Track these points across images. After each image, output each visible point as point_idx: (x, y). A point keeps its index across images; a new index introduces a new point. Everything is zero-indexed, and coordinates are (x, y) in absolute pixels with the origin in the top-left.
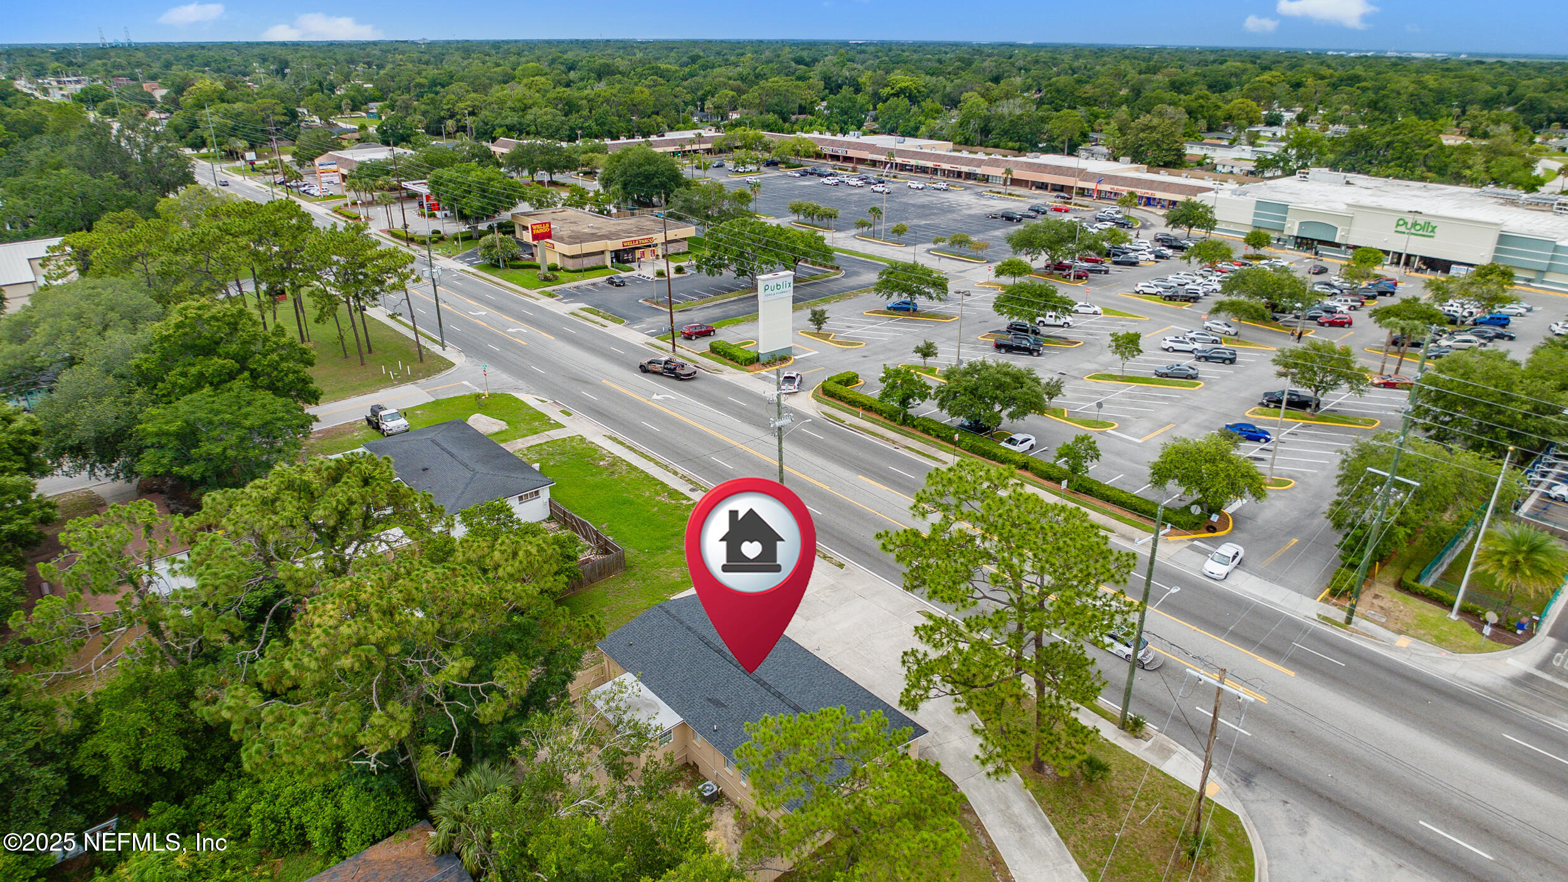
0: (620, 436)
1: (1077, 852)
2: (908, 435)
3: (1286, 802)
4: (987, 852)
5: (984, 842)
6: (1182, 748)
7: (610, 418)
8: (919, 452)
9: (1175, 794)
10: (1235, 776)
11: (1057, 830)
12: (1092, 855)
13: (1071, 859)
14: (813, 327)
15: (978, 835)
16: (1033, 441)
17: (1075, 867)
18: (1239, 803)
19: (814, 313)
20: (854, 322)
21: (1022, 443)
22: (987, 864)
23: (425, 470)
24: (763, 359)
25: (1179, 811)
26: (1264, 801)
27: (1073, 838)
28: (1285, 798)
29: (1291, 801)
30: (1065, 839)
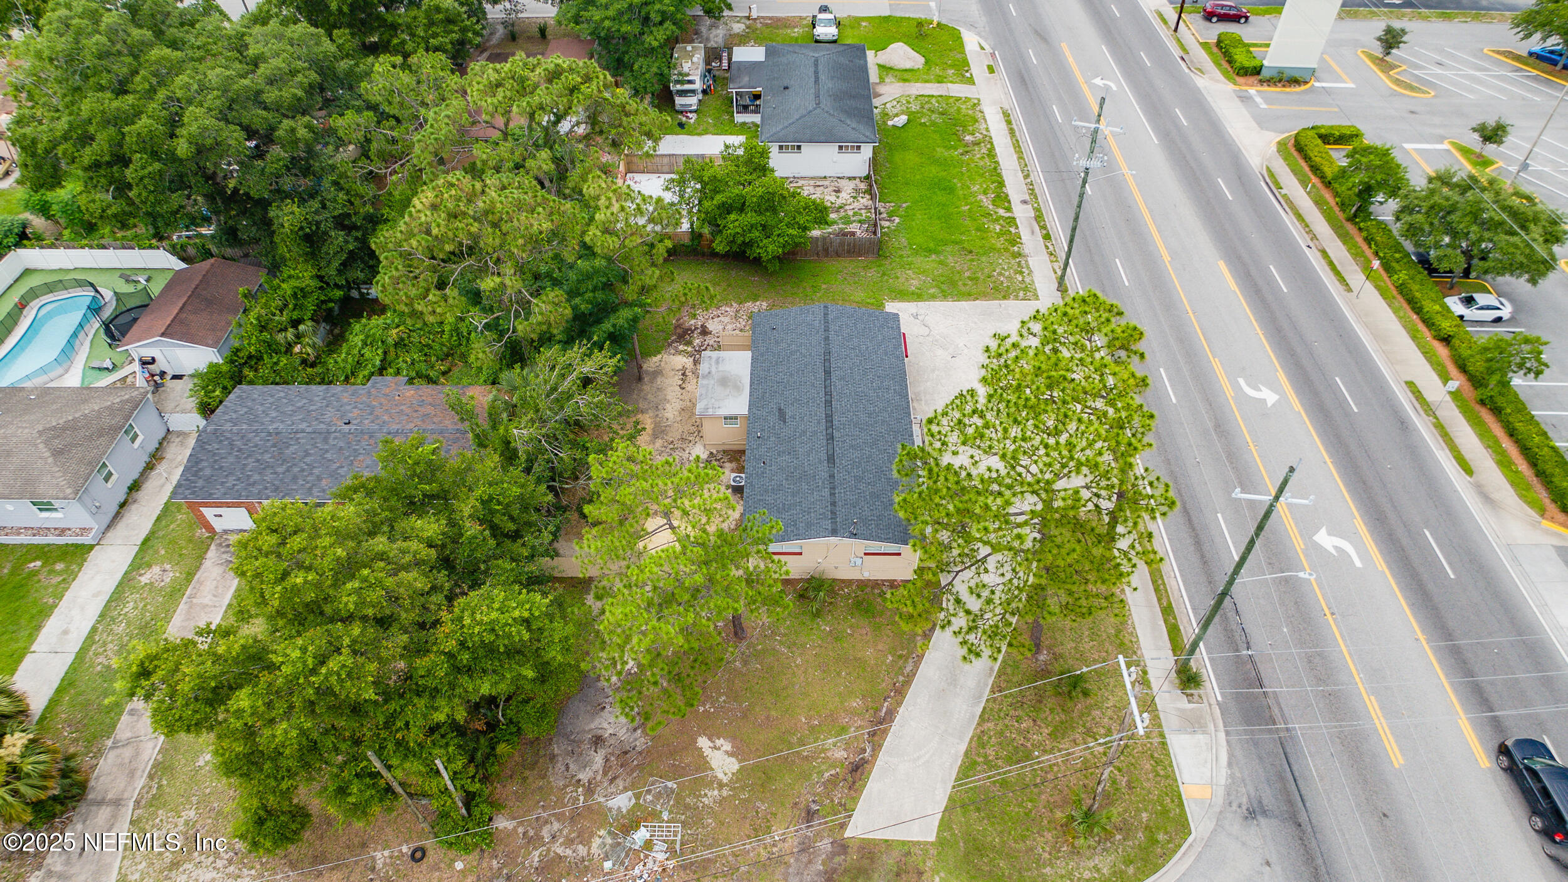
0: (1018, 116)
1: (979, 737)
2: (1344, 237)
3: (1268, 864)
4: (901, 678)
5: (909, 668)
6: (1222, 735)
7: (1027, 89)
8: (1331, 264)
9: (1148, 766)
10: (1244, 800)
11: (984, 708)
12: (991, 753)
13: (967, 740)
14: (1378, 50)
15: (911, 661)
16: (1506, 312)
17: (963, 747)
18: (1211, 826)
19: (1389, 31)
20: (1453, 57)
21: (1482, 308)
22: (890, 687)
23: (786, 88)
24: (1265, 74)
25: (1129, 783)
26: (1244, 844)
27: (991, 725)
28: (1273, 859)
29: (1277, 868)
30: (983, 719)
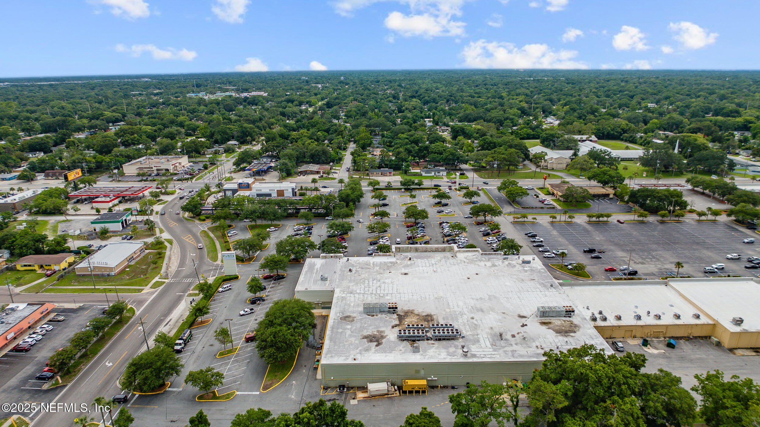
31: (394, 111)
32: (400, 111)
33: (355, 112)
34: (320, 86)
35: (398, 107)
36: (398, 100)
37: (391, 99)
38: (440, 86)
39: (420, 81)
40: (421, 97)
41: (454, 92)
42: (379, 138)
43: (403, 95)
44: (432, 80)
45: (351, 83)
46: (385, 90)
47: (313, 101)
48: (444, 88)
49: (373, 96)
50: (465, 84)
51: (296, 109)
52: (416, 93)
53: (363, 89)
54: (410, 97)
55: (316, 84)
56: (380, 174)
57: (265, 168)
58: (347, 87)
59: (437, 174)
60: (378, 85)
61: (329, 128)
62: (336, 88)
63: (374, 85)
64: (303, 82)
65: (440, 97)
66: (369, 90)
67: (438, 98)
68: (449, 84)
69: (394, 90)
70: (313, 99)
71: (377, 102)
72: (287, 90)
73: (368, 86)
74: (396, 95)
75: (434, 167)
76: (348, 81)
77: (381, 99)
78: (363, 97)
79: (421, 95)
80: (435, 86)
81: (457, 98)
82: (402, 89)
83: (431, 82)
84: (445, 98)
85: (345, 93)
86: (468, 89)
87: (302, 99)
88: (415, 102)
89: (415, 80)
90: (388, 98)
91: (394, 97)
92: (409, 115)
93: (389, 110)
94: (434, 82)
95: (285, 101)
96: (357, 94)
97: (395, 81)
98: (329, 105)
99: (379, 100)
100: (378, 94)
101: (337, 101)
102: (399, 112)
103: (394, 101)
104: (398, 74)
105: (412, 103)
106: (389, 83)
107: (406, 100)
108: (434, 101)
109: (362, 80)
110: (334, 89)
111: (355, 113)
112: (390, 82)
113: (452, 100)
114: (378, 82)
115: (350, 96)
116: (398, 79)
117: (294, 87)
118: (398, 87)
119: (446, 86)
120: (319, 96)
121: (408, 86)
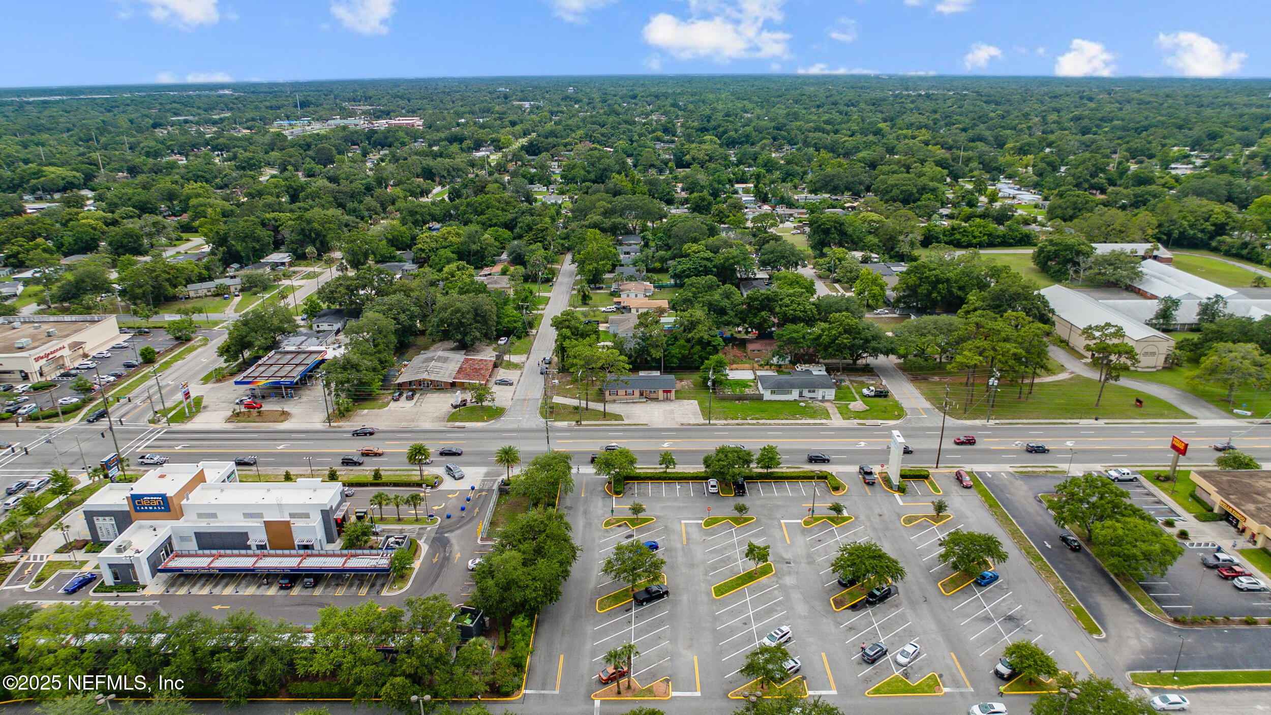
31: (666, 164)
32: (681, 164)
33: (584, 168)
34: (527, 105)
35: (675, 155)
36: (674, 135)
37: (659, 133)
38: (750, 106)
39: (711, 96)
40: (721, 129)
41: (781, 120)
42: (635, 243)
43: (682, 126)
44: (733, 94)
45: (586, 100)
46: (647, 115)
47: (503, 138)
48: (758, 111)
49: (624, 127)
50: (796, 102)
51: (460, 160)
52: (708, 121)
53: (605, 113)
54: (697, 130)
55: (520, 100)
56: (637, 393)
57: (297, 374)
58: (577, 106)
59: (806, 393)
60: (636, 104)
61: (515, 219)
62: (556, 109)
63: (628, 103)
64: (498, 98)
65: (758, 130)
66: (617, 114)
67: (754, 134)
68: (766, 102)
69: (665, 113)
70: (504, 135)
71: (632, 141)
72: (464, 113)
73: (616, 106)
74: (670, 125)
75: (793, 363)
76: (580, 95)
77: (640, 135)
78: (604, 130)
79: (719, 126)
80: (740, 105)
81: (793, 133)
82: (680, 113)
83: (733, 98)
84: (768, 134)
85: (570, 122)
86: (804, 112)
87: (482, 134)
88: (710, 144)
89: (701, 94)
90: (654, 131)
91: (666, 130)
92: (702, 177)
93: (658, 163)
94: (738, 99)
95: (447, 139)
96: (594, 123)
97: (666, 96)
98: (532, 149)
99: (636, 137)
100: (635, 122)
101: (550, 140)
102: (678, 167)
103: (666, 138)
104: (670, 81)
105: (704, 146)
106: (654, 99)
107: (689, 139)
108: (747, 140)
109: (606, 94)
110: (552, 113)
111: (582, 172)
112: (657, 97)
113: (784, 138)
114: (635, 97)
115: (579, 128)
116: (670, 91)
117: (476, 108)
118: (672, 109)
119: (763, 107)
120: (518, 127)
121: (691, 107)
